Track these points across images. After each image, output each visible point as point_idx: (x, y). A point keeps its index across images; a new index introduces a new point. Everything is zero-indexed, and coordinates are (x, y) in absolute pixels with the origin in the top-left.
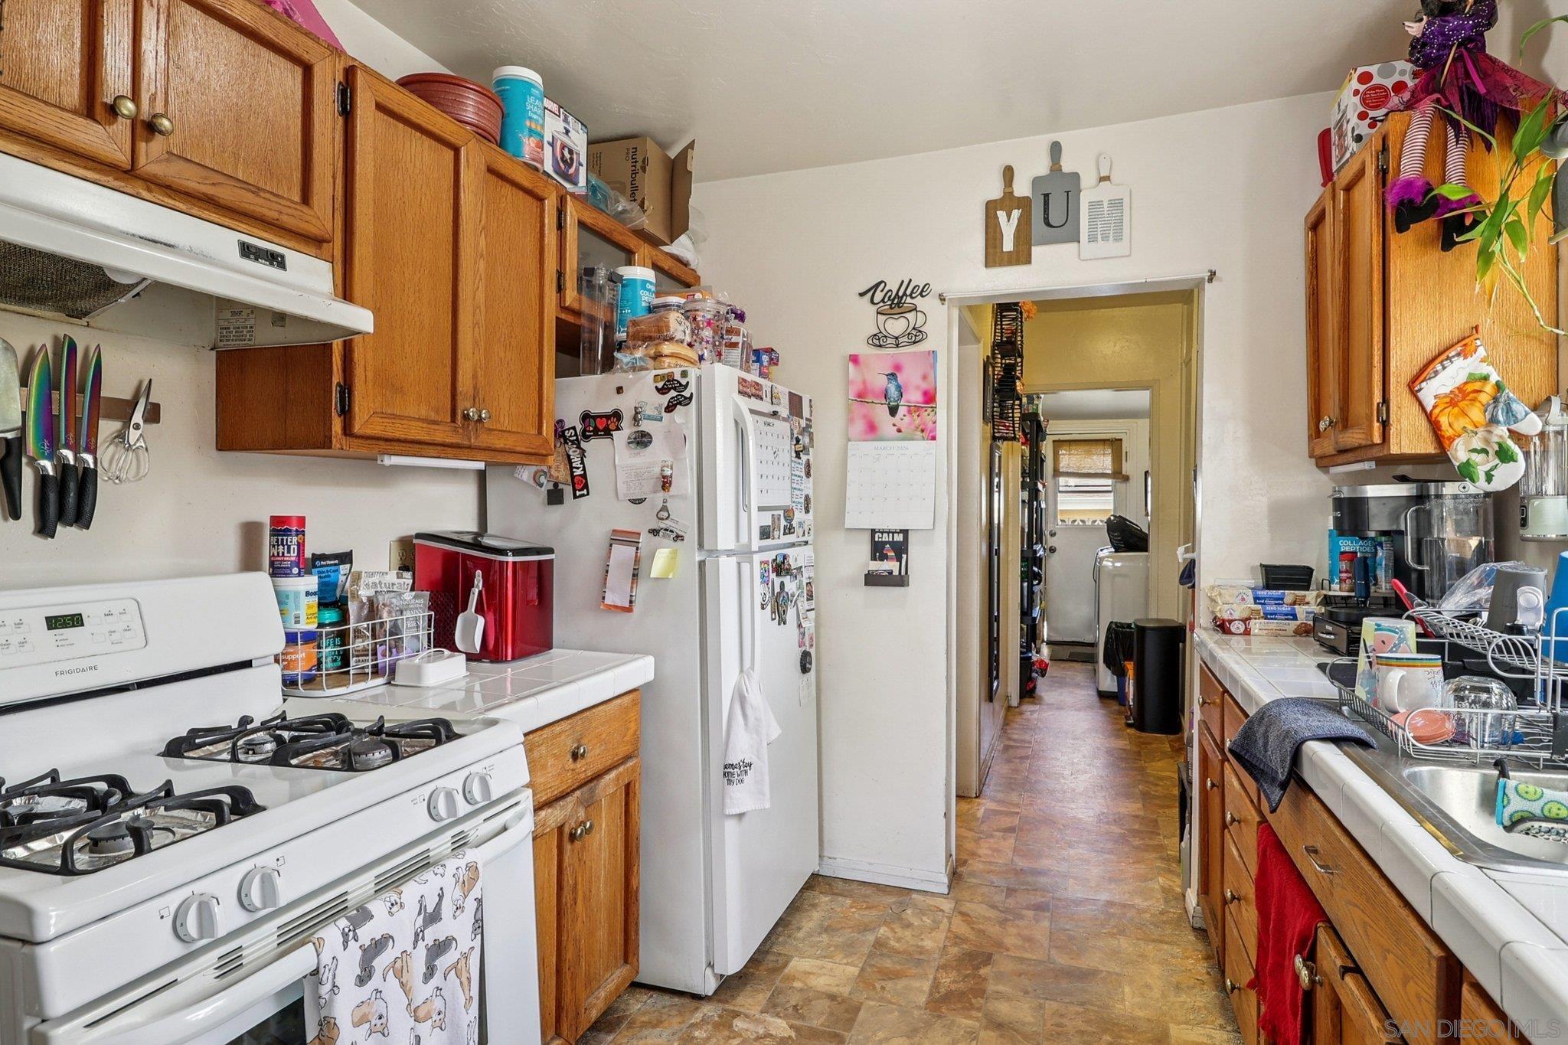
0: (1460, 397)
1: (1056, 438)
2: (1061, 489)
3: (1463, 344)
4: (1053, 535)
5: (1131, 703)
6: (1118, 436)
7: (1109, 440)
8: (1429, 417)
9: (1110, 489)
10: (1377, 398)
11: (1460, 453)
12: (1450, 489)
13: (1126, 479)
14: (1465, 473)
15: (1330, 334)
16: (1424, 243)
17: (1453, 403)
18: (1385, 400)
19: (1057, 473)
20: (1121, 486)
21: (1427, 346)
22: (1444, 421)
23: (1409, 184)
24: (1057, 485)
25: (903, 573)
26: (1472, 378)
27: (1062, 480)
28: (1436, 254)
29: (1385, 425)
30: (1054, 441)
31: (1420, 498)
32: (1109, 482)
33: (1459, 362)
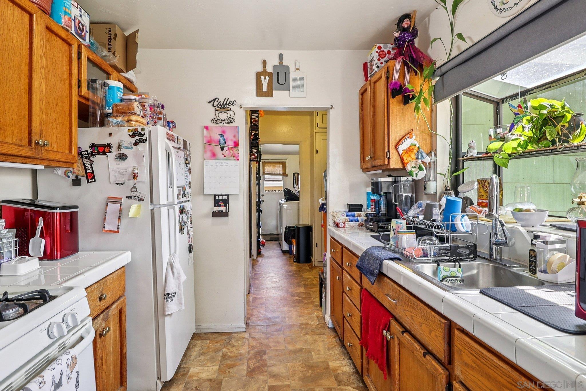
0: (409, 150)
1: (264, 161)
2: (265, 179)
3: (408, 134)
4: (263, 196)
5: (295, 254)
6: (284, 161)
7: (281, 162)
8: (400, 156)
9: (282, 179)
10: (386, 150)
11: (409, 168)
12: (404, 179)
13: (287, 176)
14: (410, 174)
15: (369, 129)
16: (399, 102)
17: (407, 153)
18: (389, 151)
19: (264, 173)
20: (285, 178)
21: (400, 135)
22: (405, 158)
23: (396, 83)
24: (264, 178)
25: (227, 211)
26: (412, 145)
27: (266, 176)
28: (402, 106)
29: (389, 158)
30: (263, 162)
31: (395, 182)
32: (281, 177)
33: (408, 140)
